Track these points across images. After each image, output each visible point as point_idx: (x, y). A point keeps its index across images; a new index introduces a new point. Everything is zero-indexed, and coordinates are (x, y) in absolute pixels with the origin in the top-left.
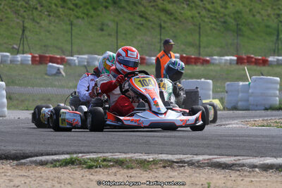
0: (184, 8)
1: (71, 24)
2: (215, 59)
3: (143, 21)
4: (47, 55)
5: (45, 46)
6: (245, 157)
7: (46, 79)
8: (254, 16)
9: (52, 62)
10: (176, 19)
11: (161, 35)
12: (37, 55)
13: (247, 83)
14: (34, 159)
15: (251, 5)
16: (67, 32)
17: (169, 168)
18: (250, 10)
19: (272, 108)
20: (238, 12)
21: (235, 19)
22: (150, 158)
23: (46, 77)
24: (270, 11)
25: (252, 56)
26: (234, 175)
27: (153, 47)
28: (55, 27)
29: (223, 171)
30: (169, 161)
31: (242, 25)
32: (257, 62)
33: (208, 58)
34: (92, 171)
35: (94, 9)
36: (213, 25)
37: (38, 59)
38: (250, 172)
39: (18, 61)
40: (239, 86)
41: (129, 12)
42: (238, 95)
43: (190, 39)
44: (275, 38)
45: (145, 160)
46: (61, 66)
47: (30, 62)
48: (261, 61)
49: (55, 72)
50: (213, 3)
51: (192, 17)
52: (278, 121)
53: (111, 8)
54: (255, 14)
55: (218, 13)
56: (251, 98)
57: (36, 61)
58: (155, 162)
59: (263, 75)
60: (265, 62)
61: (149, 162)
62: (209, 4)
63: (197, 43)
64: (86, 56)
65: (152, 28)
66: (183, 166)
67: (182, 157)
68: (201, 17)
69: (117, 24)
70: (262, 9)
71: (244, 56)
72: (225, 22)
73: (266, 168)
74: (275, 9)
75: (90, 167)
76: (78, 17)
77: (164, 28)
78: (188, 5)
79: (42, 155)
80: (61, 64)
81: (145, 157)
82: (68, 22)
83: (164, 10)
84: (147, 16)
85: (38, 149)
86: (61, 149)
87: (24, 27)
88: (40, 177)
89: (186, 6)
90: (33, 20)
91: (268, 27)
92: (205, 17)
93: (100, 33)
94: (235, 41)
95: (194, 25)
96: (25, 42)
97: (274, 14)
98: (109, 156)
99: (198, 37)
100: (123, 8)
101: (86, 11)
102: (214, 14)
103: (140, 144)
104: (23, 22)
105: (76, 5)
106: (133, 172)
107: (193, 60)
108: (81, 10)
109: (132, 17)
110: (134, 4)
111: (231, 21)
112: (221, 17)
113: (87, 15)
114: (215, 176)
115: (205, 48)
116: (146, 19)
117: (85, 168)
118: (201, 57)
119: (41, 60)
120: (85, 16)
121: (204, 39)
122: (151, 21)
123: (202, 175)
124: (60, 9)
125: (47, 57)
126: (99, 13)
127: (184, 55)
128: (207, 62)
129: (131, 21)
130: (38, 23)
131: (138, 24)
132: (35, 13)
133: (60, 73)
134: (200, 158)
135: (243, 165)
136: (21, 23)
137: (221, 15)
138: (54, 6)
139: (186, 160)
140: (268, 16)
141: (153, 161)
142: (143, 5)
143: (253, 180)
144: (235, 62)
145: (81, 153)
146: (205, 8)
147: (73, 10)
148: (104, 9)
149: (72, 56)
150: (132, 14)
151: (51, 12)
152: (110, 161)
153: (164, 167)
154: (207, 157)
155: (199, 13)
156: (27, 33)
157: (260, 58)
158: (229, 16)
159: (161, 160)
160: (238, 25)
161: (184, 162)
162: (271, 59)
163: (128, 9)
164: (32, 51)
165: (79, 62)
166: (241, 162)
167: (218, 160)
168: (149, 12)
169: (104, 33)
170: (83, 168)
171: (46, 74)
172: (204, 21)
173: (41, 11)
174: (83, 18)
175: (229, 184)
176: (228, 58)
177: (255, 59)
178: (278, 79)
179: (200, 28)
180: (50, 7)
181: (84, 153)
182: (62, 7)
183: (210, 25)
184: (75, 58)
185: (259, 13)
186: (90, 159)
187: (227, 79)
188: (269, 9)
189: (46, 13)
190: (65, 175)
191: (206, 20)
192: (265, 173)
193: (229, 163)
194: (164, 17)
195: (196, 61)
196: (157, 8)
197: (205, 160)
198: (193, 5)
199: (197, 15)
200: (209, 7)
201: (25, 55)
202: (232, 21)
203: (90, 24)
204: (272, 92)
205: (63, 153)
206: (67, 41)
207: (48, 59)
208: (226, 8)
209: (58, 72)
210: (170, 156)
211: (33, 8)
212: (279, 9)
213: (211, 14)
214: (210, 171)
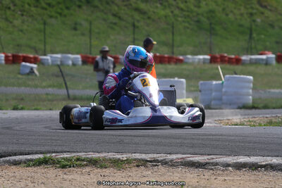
0: (157, 7)
1: (45, 24)
2: (189, 59)
3: (115, 20)
4: (20, 54)
5: (18, 45)
6: (219, 156)
7: (19, 78)
8: (227, 15)
9: (26, 62)
10: (149, 18)
11: (134, 33)
12: (10, 55)
13: (221, 82)
14: (8, 158)
15: (224, 4)
16: (40, 31)
17: (142, 168)
18: (224, 9)
19: (245, 107)
20: (212, 11)
21: (208, 18)
22: (124, 157)
23: (20, 76)
24: (243, 10)
25: (226, 55)
26: (207, 174)
28: (28, 26)
29: (196, 170)
30: (143, 160)
31: (215, 24)
32: (230, 61)
33: (181, 58)
34: (66, 170)
35: (67, 8)
36: (187, 25)
37: (11, 58)
38: (223, 171)
40: (212, 85)
41: (103, 11)
42: (211, 94)
43: (163, 38)
44: (247, 37)
45: (119, 159)
46: (34, 66)
47: (3, 62)
48: (234, 60)
49: (28, 71)
50: (186, 2)
51: (166, 17)
52: (251, 120)
53: (84, 8)
54: (228, 13)
55: (192, 12)
56: (224, 97)
57: (9, 60)
58: (128, 161)
59: (236, 74)
60: (238, 61)
61: (122, 161)
62: (182, 3)
63: (171, 41)
64: (59, 56)
65: (126, 27)
66: (156, 165)
67: (155, 156)
68: (174, 16)
69: (91, 23)
70: (235, 8)
71: (217, 55)
72: (198, 21)
73: (239, 166)
74: (248, 9)
75: (64, 167)
76: (51, 17)
77: (138, 27)
78: (161, 4)
79: (15, 155)
80: (35, 63)
81: (118, 156)
82: (42, 22)
83: (137, 9)
84: (121, 15)
85: (11, 148)
86: (35, 149)
88: (13, 176)
89: (159, 5)
90: (6, 19)
91: (241, 26)
92: (178, 16)
93: (74, 32)
94: (209, 40)
95: (168, 24)
97: (247, 14)
98: (83, 155)
99: (171, 36)
100: (96, 7)
101: (59, 11)
102: (186, 13)
103: (114, 143)
105: (49, 5)
106: (107, 171)
107: (167, 59)
108: (54, 9)
109: (105, 16)
110: (108, 3)
111: (204, 19)
112: (194, 16)
113: (60, 14)
114: (188, 175)
115: (178, 46)
116: (120, 18)
117: (59, 168)
118: (175, 56)
119: (14, 60)
120: (59, 16)
121: (177, 38)
122: (124, 20)
123: (176, 174)
124: (33, 9)
125: (20, 56)
126: (72, 12)
127: (158, 54)
128: (181, 61)
129: (104, 20)
130: (11, 22)
131: (111, 23)
132: (8, 13)
133: (33, 72)
134: (174, 157)
135: (217, 164)
138: (27, 6)
139: (160, 159)
140: (242, 15)
142: (116, 4)
143: (226, 178)
144: (209, 61)
145: (55, 152)
146: (178, 8)
147: (46, 9)
148: (77, 9)
149: (45, 55)
150: (106, 13)
151: (24, 11)
152: (83, 160)
153: (138, 166)
154: (180, 156)
155: (172, 12)
157: (233, 56)
158: (203, 15)
159: (135, 160)
160: (211, 24)
161: (158, 161)
162: (244, 58)
163: (102, 8)
164: (5, 50)
165: (52, 61)
166: (214, 161)
167: (191, 159)
168: (122, 12)
169: (78, 32)
170: (56, 168)
171: (19, 73)
172: (177, 20)
173: (14, 11)
174: (57, 17)
175: (203, 183)
176: (201, 57)
177: (229, 58)
178: (251, 78)
179: (173, 27)
180: (23, 6)
181: (57, 152)
182: (36, 7)
183: (183, 24)
184: (48, 57)
185: (232, 12)
186: (63, 158)
187: (200, 78)
188: (242, 8)
189: (19, 13)
190: (39, 175)
191: (180, 19)
192: (238, 172)
193: (203, 161)
194: (137, 16)
195: (170, 60)
196: (130, 6)
197: (178, 159)
199: (170, 14)
200: (182, 6)
202: (206, 20)
203: (64, 23)
204: (245, 91)
205: (36, 153)
206: (40, 40)
207: (22, 58)
208: (199, 7)
209: (32, 71)
210: (144, 155)
211: (6, 8)
212: (252, 8)
213: (184, 13)
214: (184, 170)
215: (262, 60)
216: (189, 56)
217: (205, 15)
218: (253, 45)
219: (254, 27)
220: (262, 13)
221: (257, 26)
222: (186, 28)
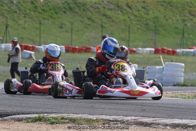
0: (119, 14)
1: (40, 23)
2: (139, 50)
3: (90, 22)
4: (23, 45)
5: (21, 38)
6: (160, 119)
8: (167, 20)
9: (27, 50)
10: (113, 21)
11: (102, 32)
13: (162, 67)
14: (13, 117)
15: (165, 13)
16: (37, 29)
17: (107, 125)
18: (165, 16)
19: (178, 85)
20: (157, 18)
21: (154, 22)
22: (94, 117)
25: (165, 48)
27: (96, 40)
28: (29, 25)
29: (144, 128)
30: (107, 120)
31: (159, 27)
32: (168, 53)
33: (134, 49)
34: (53, 126)
35: (56, 13)
36: (139, 26)
38: (163, 129)
39: (2, 48)
40: (156, 69)
41: (80, 15)
42: (155, 75)
43: (123, 35)
44: (181, 36)
45: (91, 119)
46: (33, 53)
48: (171, 52)
49: (28, 56)
51: (124, 21)
52: (183, 94)
53: (68, 13)
54: (168, 19)
55: (143, 18)
56: (164, 78)
58: (97, 121)
59: (173, 62)
61: (93, 120)
62: (136, 11)
63: (128, 38)
66: (117, 124)
67: (116, 117)
69: (72, 24)
70: (173, 16)
71: (160, 48)
72: (147, 24)
73: (175, 126)
74: (181, 16)
75: (52, 123)
76: (45, 19)
77: (105, 27)
78: (121, 12)
79: (19, 114)
80: (33, 51)
81: (90, 117)
82: (38, 22)
83: (104, 15)
84: (93, 19)
85: (16, 110)
86: (33, 110)
87: (7, 24)
88: (17, 129)
89: (120, 13)
90: (14, 20)
91: (177, 28)
92: (133, 20)
93: (60, 30)
94: (154, 38)
95: (125, 26)
96: (8, 35)
97: (181, 20)
98: (65, 115)
99: (128, 33)
100: (76, 12)
101: (50, 15)
102: (139, 19)
103: (87, 107)
104: (7, 21)
105: (44, 10)
108: (47, 13)
109: (82, 19)
110: (84, 10)
112: (144, 21)
113: (51, 17)
115: (132, 42)
116: (92, 20)
117: (49, 124)
118: (130, 48)
120: (50, 18)
121: (132, 36)
122: (95, 23)
124: (32, 13)
126: (59, 16)
128: (134, 52)
129: (82, 22)
131: (86, 24)
132: (15, 15)
133: (32, 57)
134: (129, 118)
135: (159, 124)
136: (5, 22)
137: (145, 19)
138: (28, 11)
139: (119, 119)
140: (177, 20)
141: (96, 120)
142: (90, 11)
144: (153, 52)
145: (46, 113)
146: (133, 14)
147: (41, 13)
148: (63, 13)
149: (40, 45)
150: (83, 17)
151: (26, 14)
152: (66, 119)
153: (104, 124)
154: (133, 118)
155: (129, 17)
156: (9, 29)
157: (171, 49)
158: (150, 20)
159: (102, 119)
160: (156, 26)
161: (118, 121)
162: (178, 50)
166: (157, 121)
167: (141, 120)
168: (94, 16)
169: (63, 30)
170: (47, 124)
172: (133, 23)
173: (19, 14)
174: (48, 19)
176: (148, 49)
177: (168, 50)
178: (183, 64)
179: (129, 28)
180: (25, 11)
181: (48, 113)
182: (34, 11)
183: (137, 26)
184: (42, 47)
185: (170, 18)
186: (52, 118)
187: (148, 64)
188: (178, 16)
189: (23, 15)
190: (35, 128)
191: (134, 22)
192: (173, 130)
193: (149, 122)
194: (104, 20)
196: (100, 13)
197: (132, 120)
198: (125, 12)
199: (128, 19)
200: (136, 13)
201: (7, 44)
202: (152, 23)
203: (53, 23)
204: (179, 73)
205: (33, 113)
206: (37, 35)
207: (24, 47)
208: (148, 14)
209: (30, 56)
210: (108, 116)
211: (14, 12)
212: (184, 16)
213: (137, 18)
214: (136, 128)
215: (191, 52)
216: (140, 49)
217: (152, 20)
218: (185, 42)
219: (185, 29)
220: (192, 20)
221: (188, 28)
222: (138, 29)
